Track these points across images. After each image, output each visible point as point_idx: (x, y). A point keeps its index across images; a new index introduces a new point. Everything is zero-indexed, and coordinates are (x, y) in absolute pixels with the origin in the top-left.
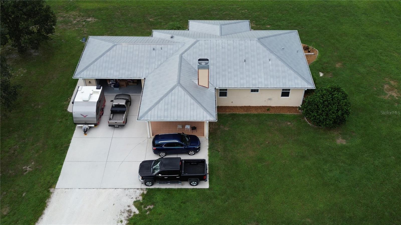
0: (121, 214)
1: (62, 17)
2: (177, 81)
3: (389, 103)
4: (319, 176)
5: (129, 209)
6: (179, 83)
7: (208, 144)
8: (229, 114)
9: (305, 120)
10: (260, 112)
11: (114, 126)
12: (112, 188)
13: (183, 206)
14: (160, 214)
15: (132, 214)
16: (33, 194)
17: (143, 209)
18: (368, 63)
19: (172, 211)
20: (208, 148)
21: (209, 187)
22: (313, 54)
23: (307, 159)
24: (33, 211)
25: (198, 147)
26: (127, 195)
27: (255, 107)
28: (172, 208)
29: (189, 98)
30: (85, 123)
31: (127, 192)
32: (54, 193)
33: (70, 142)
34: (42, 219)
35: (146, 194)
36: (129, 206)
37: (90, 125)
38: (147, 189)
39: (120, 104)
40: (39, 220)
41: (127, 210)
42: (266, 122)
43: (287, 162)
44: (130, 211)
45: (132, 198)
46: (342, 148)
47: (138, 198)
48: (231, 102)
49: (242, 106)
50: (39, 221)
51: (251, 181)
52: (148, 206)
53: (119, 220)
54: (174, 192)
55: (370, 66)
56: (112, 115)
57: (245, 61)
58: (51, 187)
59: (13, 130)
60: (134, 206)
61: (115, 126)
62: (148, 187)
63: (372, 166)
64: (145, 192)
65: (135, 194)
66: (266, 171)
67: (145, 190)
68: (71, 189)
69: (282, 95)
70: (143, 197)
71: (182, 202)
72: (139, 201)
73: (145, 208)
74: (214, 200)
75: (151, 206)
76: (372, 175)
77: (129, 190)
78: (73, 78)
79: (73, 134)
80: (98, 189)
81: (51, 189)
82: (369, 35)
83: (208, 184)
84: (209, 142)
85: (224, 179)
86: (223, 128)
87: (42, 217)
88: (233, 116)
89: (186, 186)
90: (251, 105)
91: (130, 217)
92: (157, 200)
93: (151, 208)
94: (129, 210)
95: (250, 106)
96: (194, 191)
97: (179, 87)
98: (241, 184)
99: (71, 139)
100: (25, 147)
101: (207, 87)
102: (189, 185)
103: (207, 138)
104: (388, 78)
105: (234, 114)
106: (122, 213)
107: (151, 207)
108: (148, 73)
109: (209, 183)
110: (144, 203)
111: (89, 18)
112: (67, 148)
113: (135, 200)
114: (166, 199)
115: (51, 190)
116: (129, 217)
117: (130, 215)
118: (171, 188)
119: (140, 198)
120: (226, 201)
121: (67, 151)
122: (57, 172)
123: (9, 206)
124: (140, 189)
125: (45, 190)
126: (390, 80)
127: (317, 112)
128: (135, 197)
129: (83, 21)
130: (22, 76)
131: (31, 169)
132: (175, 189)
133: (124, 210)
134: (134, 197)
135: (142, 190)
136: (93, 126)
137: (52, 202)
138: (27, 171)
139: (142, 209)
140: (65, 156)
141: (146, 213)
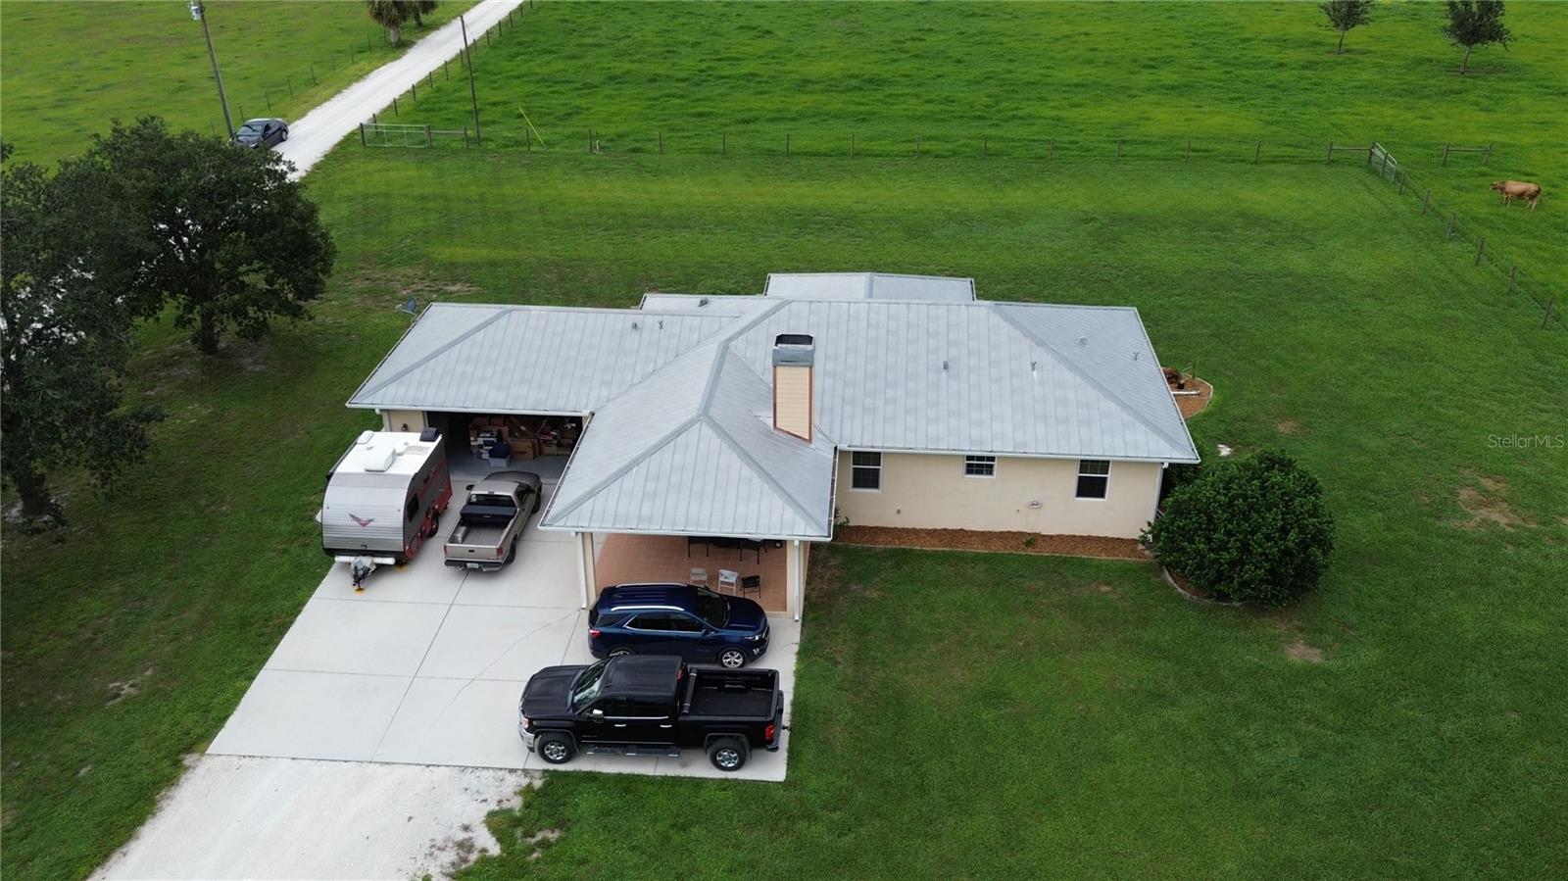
0: (431, 855)
1: (368, 279)
2: (698, 410)
3: (1481, 542)
4: (1221, 762)
5: (466, 837)
6: (705, 414)
7: (797, 638)
8: (885, 551)
9: (1167, 580)
10: (998, 548)
11: (466, 567)
12: (417, 765)
13: (677, 838)
14: (584, 862)
15: (474, 857)
16: (116, 769)
17: (520, 841)
18: (1394, 426)
19: (631, 854)
20: (796, 648)
21: (787, 777)
22: (1194, 392)
23: (1173, 705)
24: (99, 826)
25: (757, 638)
26: (466, 789)
27: (983, 532)
28: (633, 844)
29: (735, 461)
30: (364, 548)
31: (469, 778)
32: (196, 771)
33: (299, 612)
34: (125, 855)
35: (539, 790)
36: (466, 828)
37: (379, 560)
38: (546, 774)
39: (496, 493)
40: (112, 860)
41: (456, 840)
42: (1019, 580)
43: (1096, 709)
44: (465, 846)
45: (485, 801)
46: (1308, 674)
47: (509, 800)
48: (895, 511)
49: (935, 530)
50: (108, 864)
51: (952, 764)
52: (540, 830)
53: (419, 873)
54: (649, 788)
55: (1401, 433)
56: (463, 529)
57: (946, 367)
58: (189, 749)
59: (110, 570)
60: (486, 829)
61: (468, 564)
62: (552, 767)
63: (1434, 740)
64: (538, 784)
65: (497, 787)
66: (1013, 736)
67: (537, 775)
68: (262, 757)
69: (1081, 493)
70: (526, 797)
71: (673, 826)
72: (510, 810)
73: (529, 839)
74: (801, 825)
75: (553, 831)
76: (1433, 771)
77: (478, 773)
78: (347, 404)
79: (316, 589)
80: (362, 762)
81: (188, 756)
82: (1393, 349)
83: (785, 767)
84: (802, 632)
85: (846, 754)
86: (860, 591)
87: (124, 850)
88: (901, 557)
89: (700, 768)
90: (967, 528)
91: (464, 866)
92: (579, 811)
93: (551, 840)
94: (465, 839)
95: (961, 530)
96: (725, 789)
97: (704, 423)
98: (914, 772)
99: (304, 604)
100: (137, 623)
101: (807, 438)
102: (711, 765)
103: (797, 618)
104: (1472, 469)
105: (904, 552)
106: (436, 848)
107: (553, 836)
108: (608, 397)
109: (788, 764)
110: (525, 821)
111: (454, 284)
112: (283, 628)
113: (494, 807)
114: (612, 810)
115: (188, 760)
116: (461, 865)
117: (465, 860)
118: (638, 775)
119: (516, 804)
120: (849, 830)
121: (282, 638)
122: (229, 701)
123: (15, 808)
124: (520, 772)
125: (165, 758)
126: (1481, 476)
127: (1209, 540)
128: (498, 798)
129: (431, 291)
130: (193, 424)
131: (133, 691)
132: (654, 777)
133: (445, 841)
134: (491, 797)
135: (526, 776)
136: (390, 561)
137: (178, 799)
138: (119, 695)
139: (516, 840)
140: (270, 655)
141: (530, 855)
